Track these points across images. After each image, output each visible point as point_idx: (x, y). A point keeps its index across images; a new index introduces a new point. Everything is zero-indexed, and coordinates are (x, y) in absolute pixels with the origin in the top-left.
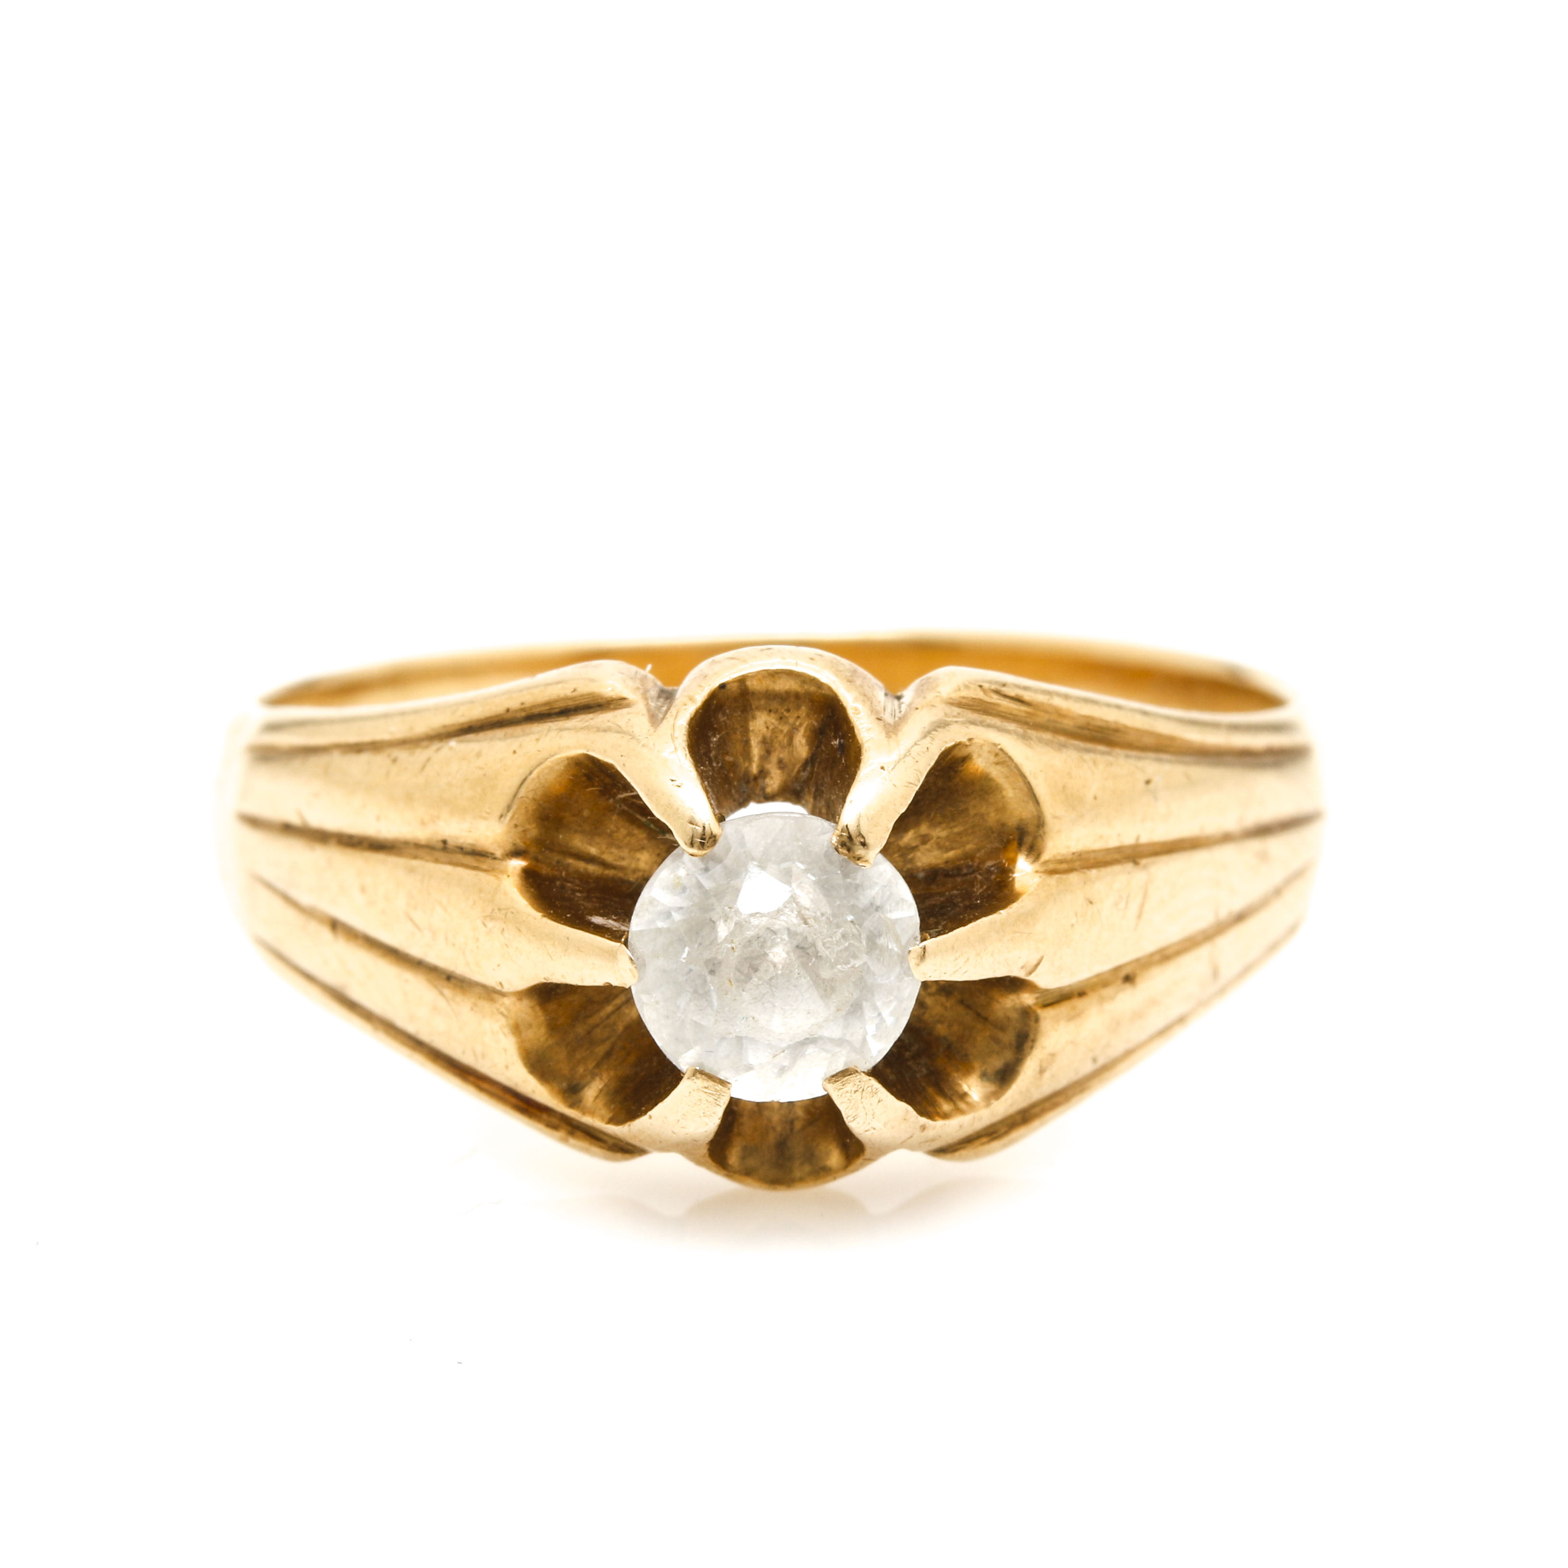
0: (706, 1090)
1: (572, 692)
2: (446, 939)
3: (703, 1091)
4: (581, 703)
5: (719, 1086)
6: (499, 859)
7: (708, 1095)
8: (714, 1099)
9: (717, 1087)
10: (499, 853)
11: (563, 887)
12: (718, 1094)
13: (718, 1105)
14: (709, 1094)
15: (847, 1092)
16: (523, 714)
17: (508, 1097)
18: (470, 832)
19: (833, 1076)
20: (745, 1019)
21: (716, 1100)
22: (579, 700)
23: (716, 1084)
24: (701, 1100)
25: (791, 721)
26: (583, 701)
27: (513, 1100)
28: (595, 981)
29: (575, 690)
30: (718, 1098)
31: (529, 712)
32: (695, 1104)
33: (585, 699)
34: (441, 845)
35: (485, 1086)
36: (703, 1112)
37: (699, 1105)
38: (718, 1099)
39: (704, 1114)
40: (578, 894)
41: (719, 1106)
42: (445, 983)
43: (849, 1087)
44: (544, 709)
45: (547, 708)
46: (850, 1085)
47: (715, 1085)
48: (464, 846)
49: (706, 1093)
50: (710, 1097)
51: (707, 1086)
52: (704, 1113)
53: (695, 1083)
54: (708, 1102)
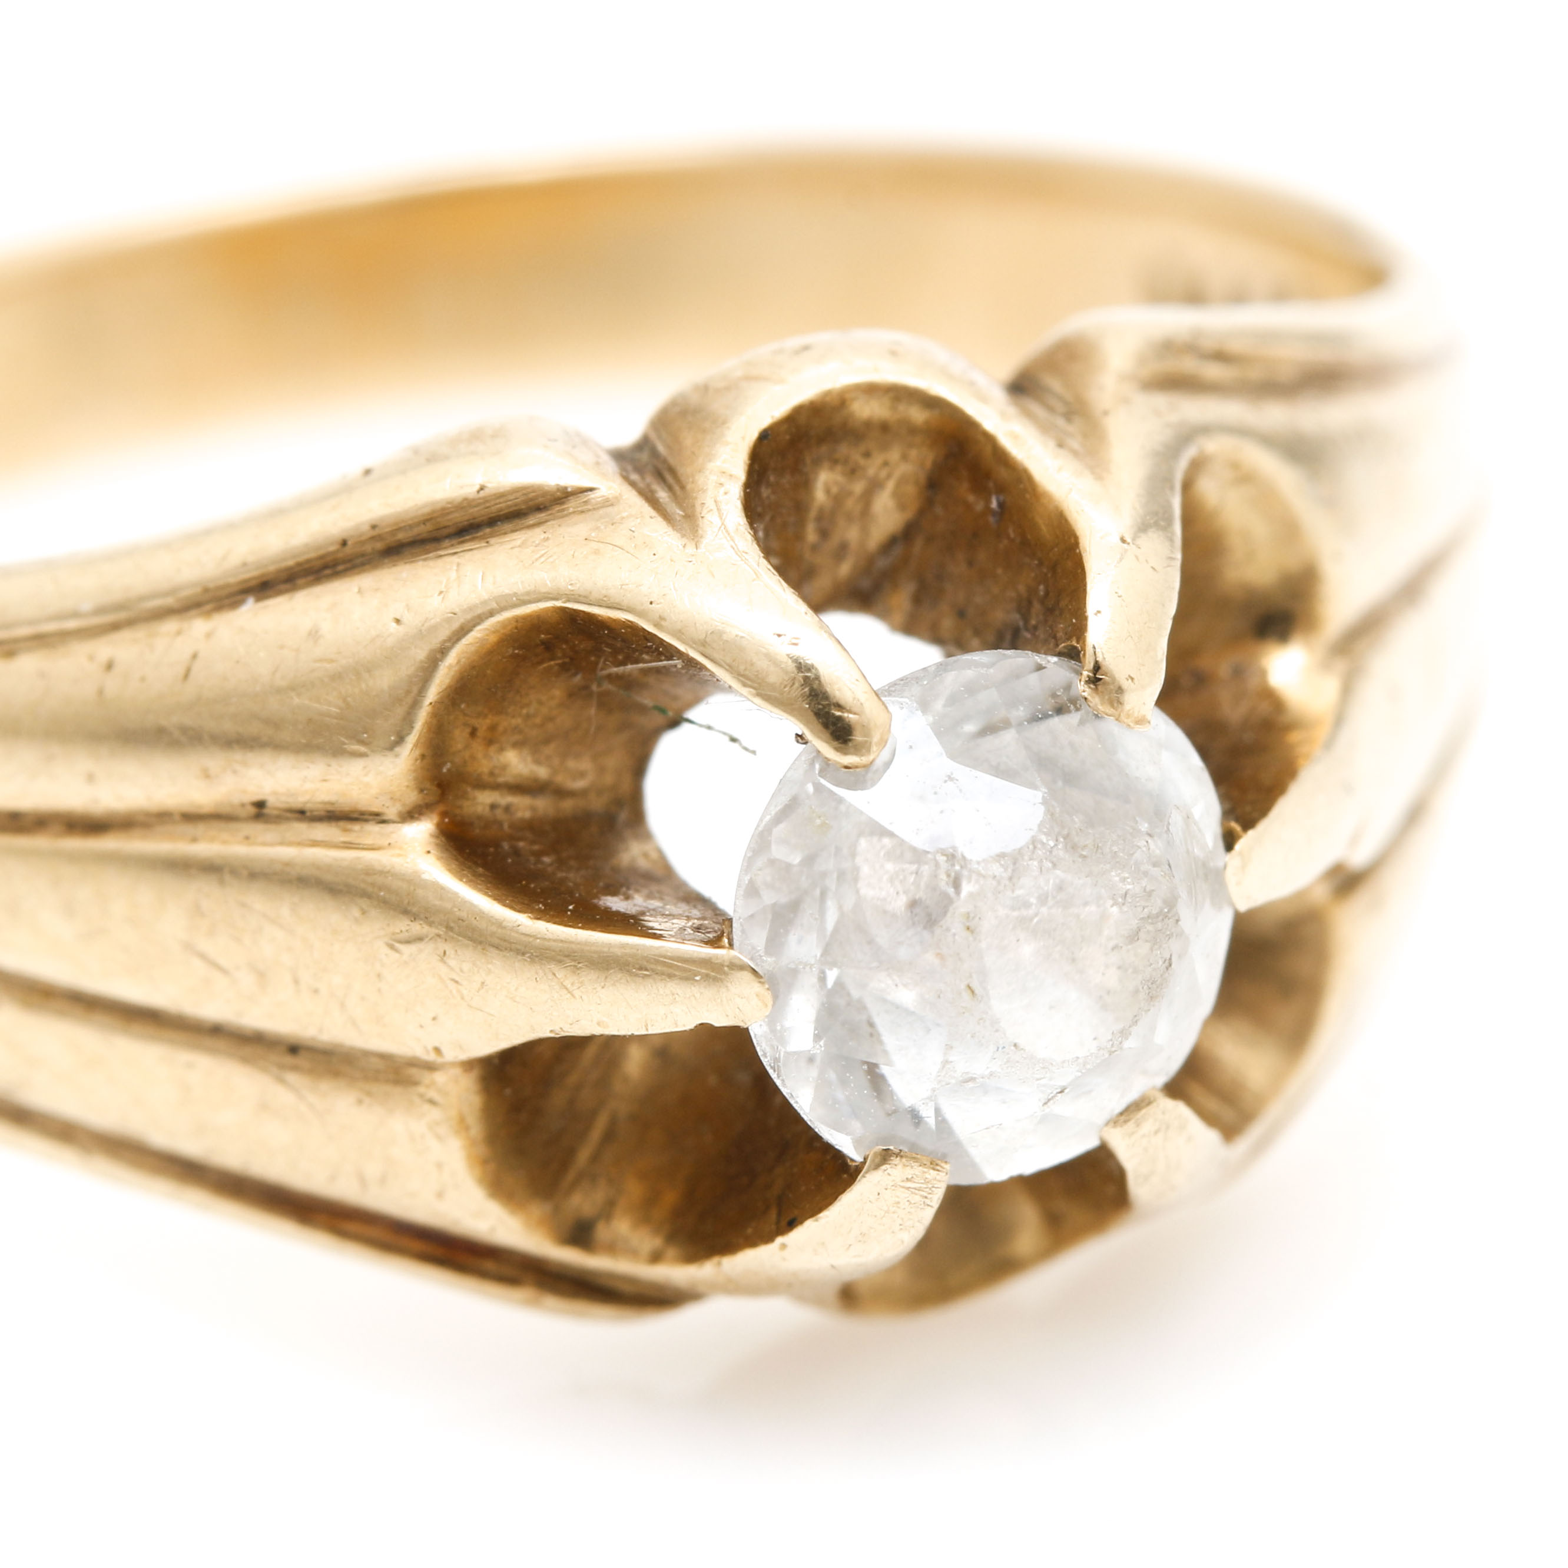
0: (909, 1184)
1: (478, 492)
2: (296, 982)
3: (903, 1187)
4: (501, 510)
5: (932, 1171)
6: (394, 822)
7: (912, 1193)
8: (921, 1196)
9: (927, 1176)
10: (391, 812)
11: (516, 852)
12: (930, 1186)
13: (928, 1205)
14: (913, 1190)
15: (1144, 1136)
16: (379, 546)
17: (406, 1242)
18: (325, 780)
19: (1121, 1114)
20: (1000, 1049)
21: (926, 1197)
22: (496, 504)
23: (926, 1170)
24: (898, 1203)
25: (871, 472)
26: (502, 506)
27: (418, 1246)
28: (677, 1025)
29: (482, 488)
30: (930, 1193)
31: (391, 540)
32: (887, 1212)
33: (510, 500)
34: (252, 810)
35: (352, 1227)
36: (901, 1222)
37: (894, 1212)
38: (929, 1196)
39: (901, 1227)
40: (547, 860)
41: (929, 1208)
42: (289, 1060)
43: (1148, 1126)
44: (423, 530)
45: (429, 527)
46: (1148, 1121)
47: (924, 1172)
48: (309, 806)
49: (908, 1188)
50: (916, 1194)
51: (910, 1177)
52: (901, 1225)
53: (889, 1174)
54: (910, 1203)
